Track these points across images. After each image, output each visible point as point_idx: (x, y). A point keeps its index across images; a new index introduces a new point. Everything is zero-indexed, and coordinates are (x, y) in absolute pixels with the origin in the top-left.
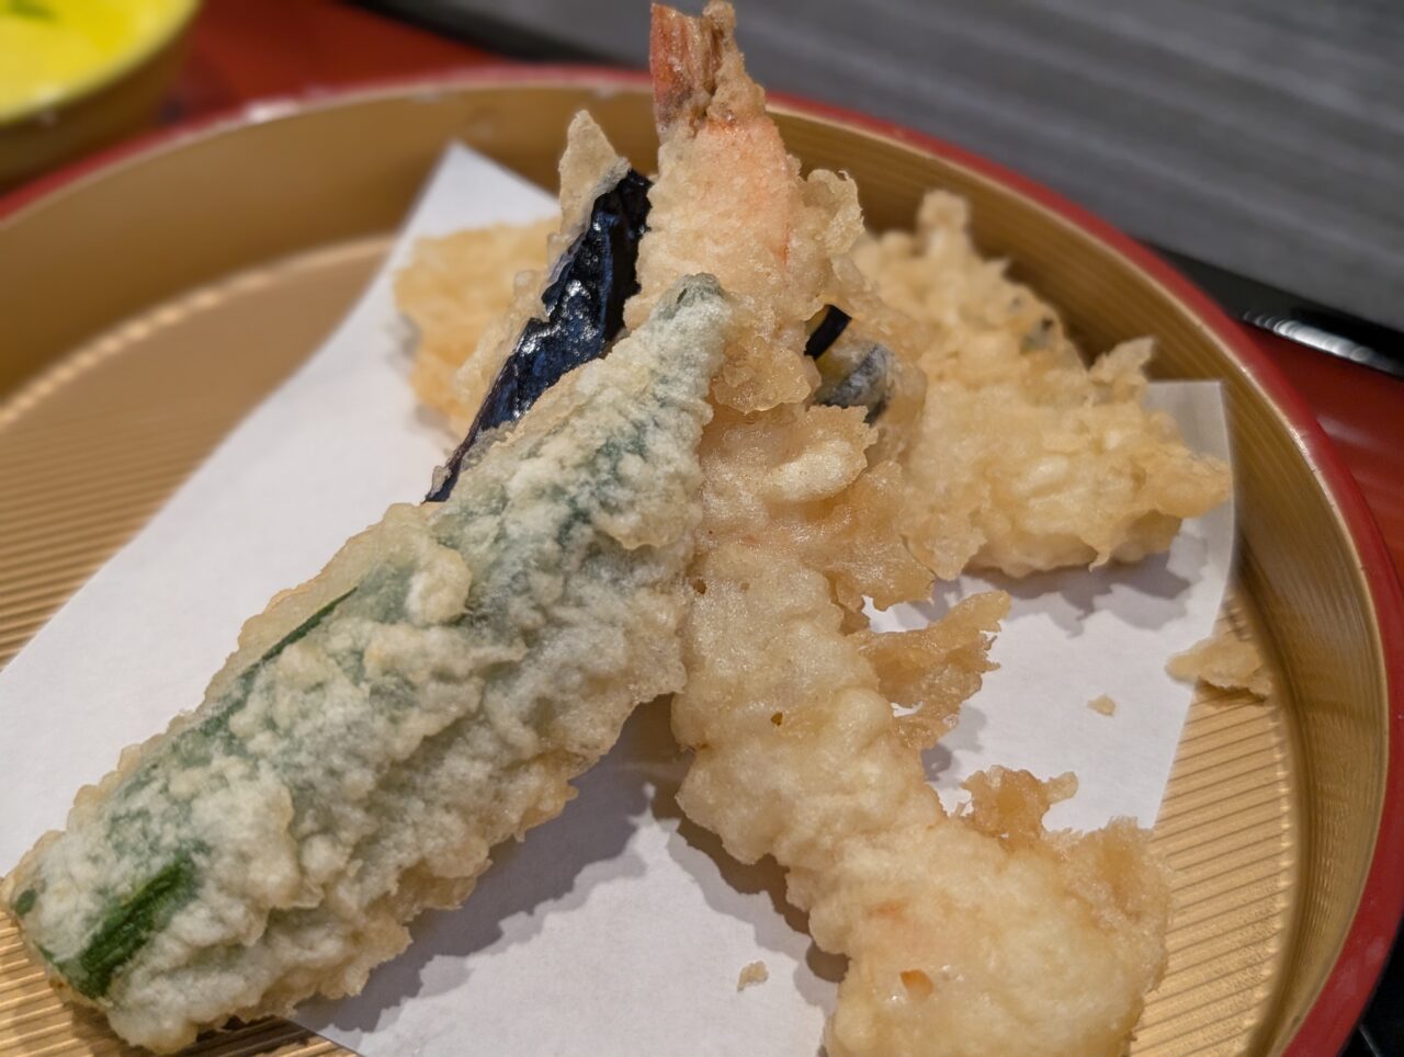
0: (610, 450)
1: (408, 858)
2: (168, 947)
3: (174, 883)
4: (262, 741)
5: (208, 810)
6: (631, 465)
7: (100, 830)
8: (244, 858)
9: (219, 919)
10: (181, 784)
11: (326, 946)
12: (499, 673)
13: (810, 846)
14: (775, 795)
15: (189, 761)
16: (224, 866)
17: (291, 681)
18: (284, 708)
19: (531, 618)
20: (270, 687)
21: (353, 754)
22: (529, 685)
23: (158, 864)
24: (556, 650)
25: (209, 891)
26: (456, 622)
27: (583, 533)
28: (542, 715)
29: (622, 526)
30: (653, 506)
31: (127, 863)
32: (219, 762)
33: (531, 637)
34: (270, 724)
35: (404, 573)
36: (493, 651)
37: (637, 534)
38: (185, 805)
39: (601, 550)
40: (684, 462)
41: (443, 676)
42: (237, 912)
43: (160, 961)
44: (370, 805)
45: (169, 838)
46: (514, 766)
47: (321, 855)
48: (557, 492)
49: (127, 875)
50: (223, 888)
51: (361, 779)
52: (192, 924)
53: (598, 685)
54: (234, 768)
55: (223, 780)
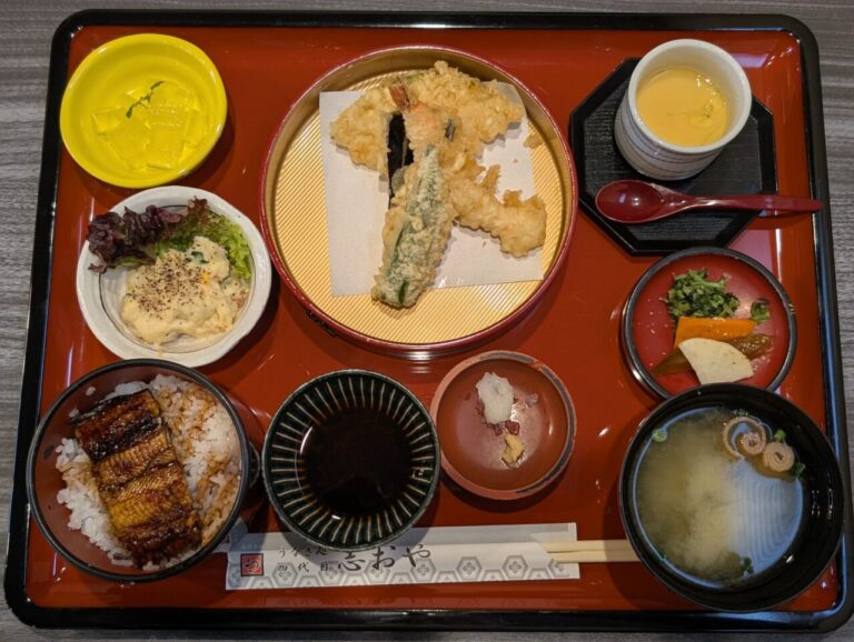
3: (405, 284)
4: (406, 259)
5: (404, 273)
7: (388, 283)
8: (413, 276)
9: (413, 285)
13: (488, 223)
15: (396, 267)
16: (411, 279)
17: (404, 248)
18: (406, 253)
19: (433, 220)
20: (401, 251)
23: (401, 283)
24: (439, 222)
25: (410, 283)
26: (423, 228)
27: (433, 203)
29: (438, 197)
30: (441, 190)
32: (401, 265)
33: (435, 223)
34: (405, 257)
38: (400, 274)
39: (437, 203)
41: (427, 236)
42: (416, 283)
45: (401, 279)
47: (423, 270)
48: (426, 199)
49: (398, 287)
51: (423, 257)
53: (445, 223)
54: (404, 265)
55: (404, 268)
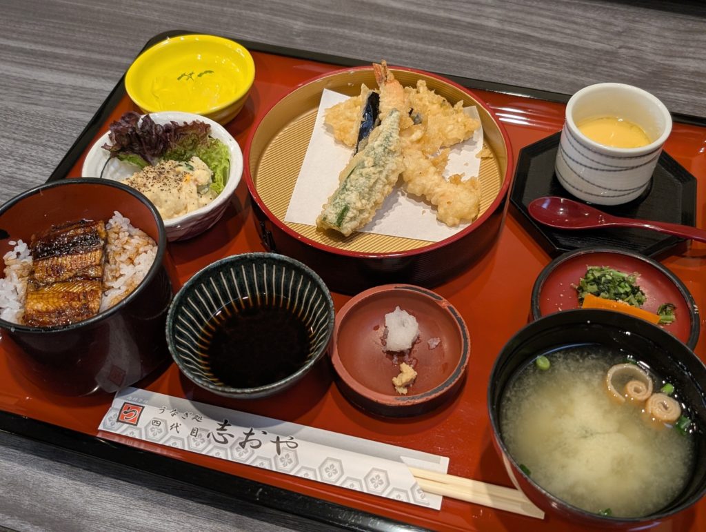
0: (387, 137)
1: (374, 200)
2: (347, 219)
3: (346, 209)
4: (352, 188)
5: (348, 199)
6: (391, 139)
7: (332, 206)
8: (355, 203)
9: (353, 213)
10: (342, 197)
11: (366, 215)
12: (380, 172)
13: (430, 190)
14: (423, 184)
15: (342, 194)
16: (352, 205)
17: (353, 180)
18: (353, 183)
19: (383, 164)
20: (350, 182)
21: (365, 186)
22: (384, 173)
23: (343, 208)
24: (387, 168)
25: (351, 209)
26: (373, 166)
27: (387, 150)
28: (387, 177)
29: (392, 148)
30: (395, 144)
31: (338, 209)
32: (347, 193)
33: (383, 166)
34: (352, 186)
35: (363, 162)
36: (380, 169)
37: (394, 148)
38: (344, 199)
39: (390, 152)
40: (398, 137)
41: (374, 174)
42: (355, 211)
43: (346, 221)
44: (368, 194)
45: (343, 204)
46: (385, 186)
47: (364, 201)
48: (382, 145)
49: (339, 210)
50: (353, 208)
51: (367, 190)
52: (350, 214)
53: (393, 172)
54: (349, 193)
55: (348, 195)
